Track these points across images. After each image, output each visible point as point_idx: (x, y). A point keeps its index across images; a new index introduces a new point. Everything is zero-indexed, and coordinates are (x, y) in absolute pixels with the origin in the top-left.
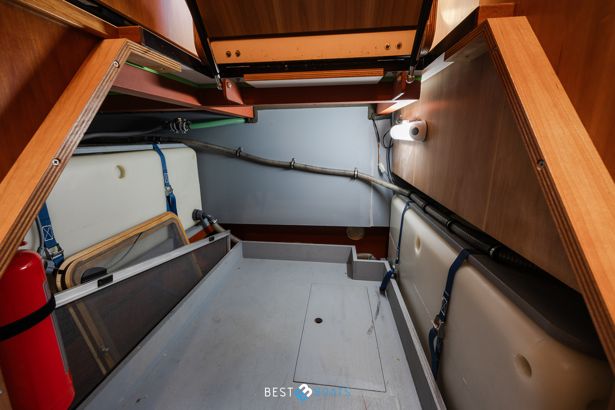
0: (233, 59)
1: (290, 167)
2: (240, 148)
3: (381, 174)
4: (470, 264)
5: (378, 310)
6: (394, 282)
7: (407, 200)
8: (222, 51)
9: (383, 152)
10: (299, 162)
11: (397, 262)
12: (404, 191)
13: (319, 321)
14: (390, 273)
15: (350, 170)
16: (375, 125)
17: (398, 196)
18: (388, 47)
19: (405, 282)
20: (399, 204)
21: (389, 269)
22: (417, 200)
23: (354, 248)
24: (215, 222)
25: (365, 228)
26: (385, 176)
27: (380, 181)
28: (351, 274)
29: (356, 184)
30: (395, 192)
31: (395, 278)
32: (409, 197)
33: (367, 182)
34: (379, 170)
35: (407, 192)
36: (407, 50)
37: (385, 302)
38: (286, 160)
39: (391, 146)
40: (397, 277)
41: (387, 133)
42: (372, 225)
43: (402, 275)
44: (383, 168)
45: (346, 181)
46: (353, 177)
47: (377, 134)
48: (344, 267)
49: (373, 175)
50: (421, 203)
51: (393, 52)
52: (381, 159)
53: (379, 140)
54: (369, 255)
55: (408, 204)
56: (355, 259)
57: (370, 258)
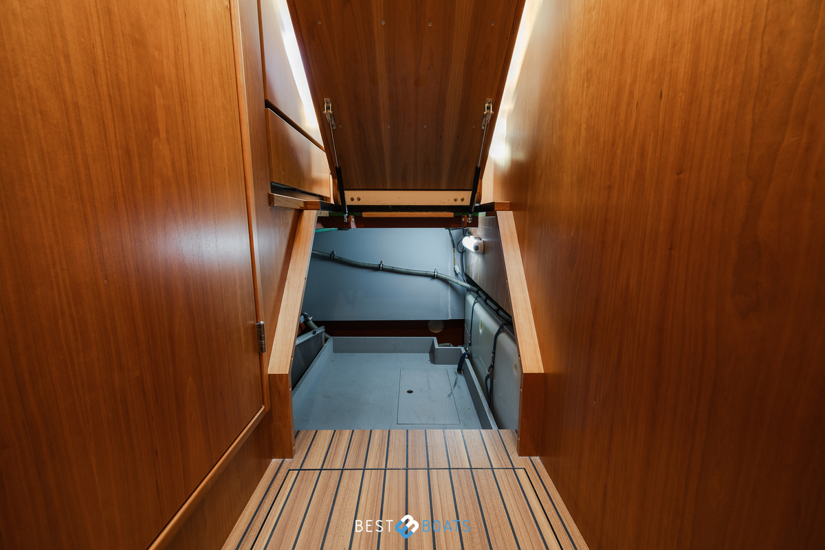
0: (356, 203)
1: (378, 269)
2: (333, 252)
3: (456, 274)
4: (504, 331)
5: (456, 383)
6: (467, 361)
7: (476, 295)
8: (355, 197)
9: (458, 256)
10: (387, 264)
11: (470, 344)
12: (474, 288)
13: (410, 392)
14: (465, 354)
15: (431, 271)
16: (450, 234)
17: (470, 293)
18: (455, 200)
19: (476, 361)
20: (471, 299)
21: (463, 351)
22: (482, 295)
23: (435, 339)
24: (310, 319)
25: (445, 322)
26: (459, 275)
27: (456, 280)
28: (433, 360)
29: (436, 283)
30: (468, 290)
31: (469, 358)
32: (477, 293)
33: (445, 281)
34: (455, 271)
35: (476, 289)
36: (467, 202)
37: (461, 379)
38: (376, 262)
39: (464, 252)
40: (470, 357)
41: (460, 242)
42: (450, 318)
43: (474, 355)
44: (458, 270)
45: (427, 280)
46: (433, 277)
47: (453, 241)
48: (427, 356)
49: (450, 275)
50: (484, 297)
51: (459, 203)
52: (456, 262)
53: (454, 247)
54: (448, 344)
55: (476, 299)
56: (437, 346)
57: (449, 346)
